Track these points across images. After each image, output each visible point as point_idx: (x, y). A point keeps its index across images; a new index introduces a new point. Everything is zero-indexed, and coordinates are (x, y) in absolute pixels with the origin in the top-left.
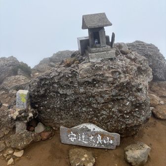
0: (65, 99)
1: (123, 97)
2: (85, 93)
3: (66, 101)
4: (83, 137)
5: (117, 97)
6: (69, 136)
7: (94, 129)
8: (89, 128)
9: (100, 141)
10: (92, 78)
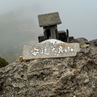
0: (18, 92)
1: (69, 91)
2: (34, 87)
3: (19, 94)
4: (46, 50)
5: (63, 91)
6: (32, 52)
7: (56, 42)
8: (51, 42)
9: (62, 51)
10: (40, 72)
